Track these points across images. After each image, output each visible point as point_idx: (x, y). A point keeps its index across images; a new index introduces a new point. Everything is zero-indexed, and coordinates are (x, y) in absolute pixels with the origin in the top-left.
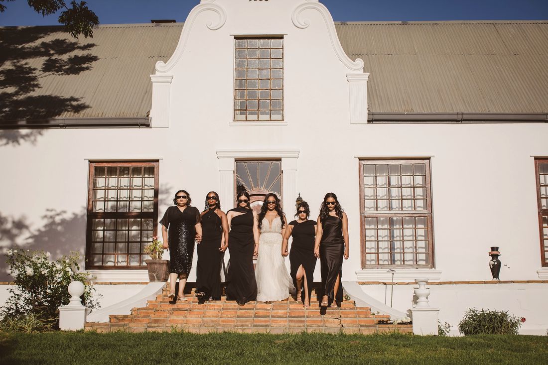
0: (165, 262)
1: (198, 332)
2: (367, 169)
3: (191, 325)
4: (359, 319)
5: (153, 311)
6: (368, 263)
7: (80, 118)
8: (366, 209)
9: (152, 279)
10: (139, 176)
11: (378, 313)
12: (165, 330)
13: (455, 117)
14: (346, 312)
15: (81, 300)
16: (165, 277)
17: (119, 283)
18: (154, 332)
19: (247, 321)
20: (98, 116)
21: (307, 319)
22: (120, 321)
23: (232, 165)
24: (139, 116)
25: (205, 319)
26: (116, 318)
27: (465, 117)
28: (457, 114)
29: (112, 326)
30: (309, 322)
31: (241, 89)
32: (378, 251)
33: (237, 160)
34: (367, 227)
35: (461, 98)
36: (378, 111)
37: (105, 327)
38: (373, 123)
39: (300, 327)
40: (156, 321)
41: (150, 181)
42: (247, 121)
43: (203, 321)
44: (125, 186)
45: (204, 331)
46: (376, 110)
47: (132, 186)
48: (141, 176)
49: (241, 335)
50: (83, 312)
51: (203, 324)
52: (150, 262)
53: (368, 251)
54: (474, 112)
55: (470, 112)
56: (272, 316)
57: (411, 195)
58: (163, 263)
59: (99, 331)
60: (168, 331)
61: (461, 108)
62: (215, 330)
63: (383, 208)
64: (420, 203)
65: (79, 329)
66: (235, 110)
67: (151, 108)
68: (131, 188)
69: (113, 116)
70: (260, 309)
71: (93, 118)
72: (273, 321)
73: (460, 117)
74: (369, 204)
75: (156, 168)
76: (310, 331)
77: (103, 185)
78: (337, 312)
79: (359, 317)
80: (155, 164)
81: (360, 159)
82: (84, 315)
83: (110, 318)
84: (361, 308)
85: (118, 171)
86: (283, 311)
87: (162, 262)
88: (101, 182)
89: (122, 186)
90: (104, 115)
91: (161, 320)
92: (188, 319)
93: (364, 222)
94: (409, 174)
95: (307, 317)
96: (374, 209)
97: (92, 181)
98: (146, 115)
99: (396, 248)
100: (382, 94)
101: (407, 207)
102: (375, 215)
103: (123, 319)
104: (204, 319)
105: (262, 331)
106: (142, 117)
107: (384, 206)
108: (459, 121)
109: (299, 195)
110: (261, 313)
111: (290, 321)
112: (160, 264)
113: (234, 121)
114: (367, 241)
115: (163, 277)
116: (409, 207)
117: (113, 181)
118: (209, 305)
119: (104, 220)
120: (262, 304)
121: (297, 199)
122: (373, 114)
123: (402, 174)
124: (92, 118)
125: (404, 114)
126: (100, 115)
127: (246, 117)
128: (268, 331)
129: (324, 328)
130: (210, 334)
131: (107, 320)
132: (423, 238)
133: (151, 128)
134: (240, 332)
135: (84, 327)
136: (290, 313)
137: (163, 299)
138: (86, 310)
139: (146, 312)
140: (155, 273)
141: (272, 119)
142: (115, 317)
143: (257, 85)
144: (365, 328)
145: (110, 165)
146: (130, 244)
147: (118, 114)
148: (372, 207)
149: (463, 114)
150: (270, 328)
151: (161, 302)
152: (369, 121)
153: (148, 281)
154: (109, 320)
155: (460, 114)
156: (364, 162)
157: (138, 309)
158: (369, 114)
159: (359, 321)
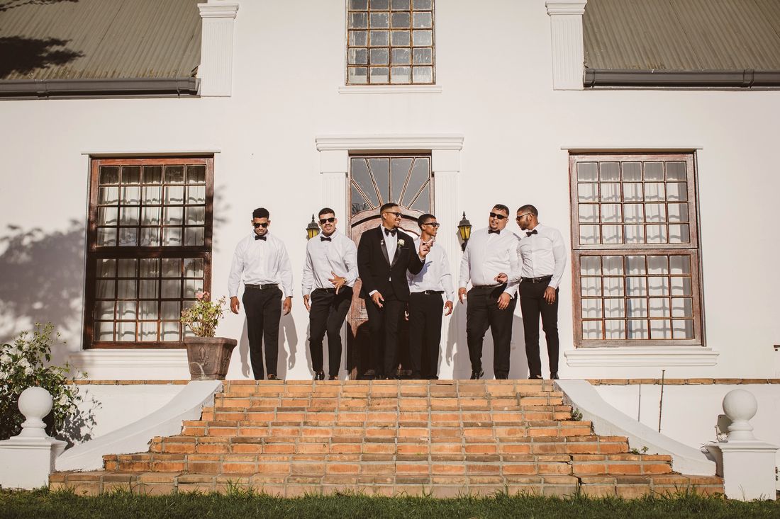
0: (220, 341)
1: (283, 494)
2: (583, 170)
3: (268, 480)
4: (611, 463)
5: (192, 445)
6: (585, 336)
7: (74, 79)
8: (583, 241)
9: (196, 374)
10: (179, 183)
11: (645, 449)
12: (214, 490)
13: (739, 78)
14: (579, 446)
15: (45, 425)
16: (221, 371)
17: (133, 383)
18: (192, 496)
19: (383, 468)
20: (106, 76)
21: (505, 464)
22: (124, 468)
23: (344, 163)
24: (178, 77)
25: (298, 463)
26: (116, 460)
27: (758, 78)
28: (744, 73)
29: (106, 479)
30: (508, 471)
31: (360, 28)
32: (604, 315)
33: (352, 154)
34: (583, 272)
35: (745, 47)
36: (602, 67)
37: (93, 483)
38: (593, 89)
39: (493, 483)
40: (198, 468)
41: (197, 192)
42: (369, 84)
43: (293, 467)
44: (154, 200)
45: (295, 491)
46: (599, 65)
47: (167, 199)
48: (182, 183)
49: (371, 502)
50: (48, 452)
51: (294, 476)
52: (193, 341)
53: (585, 315)
54: (771, 69)
55: (765, 69)
56: (435, 458)
57: (659, 216)
58: (216, 344)
59: (79, 491)
60: (220, 492)
61: (746, 63)
62: (319, 490)
63: (611, 238)
64: (675, 230)
65: (39, 487)
66: (349, 65)
67: (199, 63)
68: (163, 205)
69: (133, 77)
70: (406, 440)
71: (97, 79)
72: (435, 468)
73: (748, 78)
74: (586, 231)
75: (209, 168)
76: (513, 492)
77: (115, 199)
78: (561, 446)
79: (609, 459)
80: (207, 161)
81: (572, 152)
82: (49, 458)
83: (105, 462)
84: (609, 438)
85: (142, 174)
86: (453, 445)
87: (214, 342)
88: (111, 193)
89: (149, 201)
90: (116, 75)
91: (207, 465)
92: (262, 463)
93: (578, 263)
94: (655, 179)
95: (505, 460)
96: (595, 241)
97: (95, 191)
98: (190, 74)
99: (633, 308)
100: (606, 40)
101: (652, 236)
102: (597, 252)
103: (130, 464)
104: (294, 463)
105: (415, 491)
106: (183, 78)
107: (612, 236)
108: (746, 85)
109: (464, 215)
110: (410, 449)
111: (469, 467)
112: (210, 345)
113: (347, 84)
114: (585, 297)
115: (215, 370)
116: (656, 237)
117: (132, 193)
118: (304, 430)
119: (117, 261)
120: (410, 428)
121: (461, 222)
122: (594, 73)
123: (646, 180)
124: (94, 79)
125: (650, 73)
126: (109, 75)
127: (369, 78)
128: (427, 492)
129: (542, 485)
130: (307, 497)
131: (99, 465)
132: (681, 293)
133: (200, 97)
134: (370, 493)
135: (50, 482)
136: (467, 449)
137: (216, 416)
138: (53, 447)
139: (179, 447)
140: (200, 362)
141: (414, 82)
142: (115, 458)
143: (388, 22)
144: (628, 485)
145: (128, 163)
146: (163, 303)
147: (141, 73)
148: (592, 237)
149: (754, 73)
150: (431, 485)
151: (210, 424)
152: (587, 85)
153: (188, 376)
154: (102, 464)
155: (748, 73)
156: (577, 158)
157: (164, 440)
158: (587, 73)
159: (609, 467)
